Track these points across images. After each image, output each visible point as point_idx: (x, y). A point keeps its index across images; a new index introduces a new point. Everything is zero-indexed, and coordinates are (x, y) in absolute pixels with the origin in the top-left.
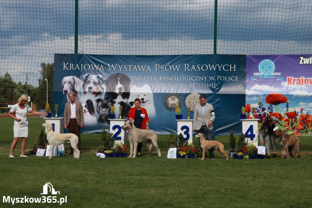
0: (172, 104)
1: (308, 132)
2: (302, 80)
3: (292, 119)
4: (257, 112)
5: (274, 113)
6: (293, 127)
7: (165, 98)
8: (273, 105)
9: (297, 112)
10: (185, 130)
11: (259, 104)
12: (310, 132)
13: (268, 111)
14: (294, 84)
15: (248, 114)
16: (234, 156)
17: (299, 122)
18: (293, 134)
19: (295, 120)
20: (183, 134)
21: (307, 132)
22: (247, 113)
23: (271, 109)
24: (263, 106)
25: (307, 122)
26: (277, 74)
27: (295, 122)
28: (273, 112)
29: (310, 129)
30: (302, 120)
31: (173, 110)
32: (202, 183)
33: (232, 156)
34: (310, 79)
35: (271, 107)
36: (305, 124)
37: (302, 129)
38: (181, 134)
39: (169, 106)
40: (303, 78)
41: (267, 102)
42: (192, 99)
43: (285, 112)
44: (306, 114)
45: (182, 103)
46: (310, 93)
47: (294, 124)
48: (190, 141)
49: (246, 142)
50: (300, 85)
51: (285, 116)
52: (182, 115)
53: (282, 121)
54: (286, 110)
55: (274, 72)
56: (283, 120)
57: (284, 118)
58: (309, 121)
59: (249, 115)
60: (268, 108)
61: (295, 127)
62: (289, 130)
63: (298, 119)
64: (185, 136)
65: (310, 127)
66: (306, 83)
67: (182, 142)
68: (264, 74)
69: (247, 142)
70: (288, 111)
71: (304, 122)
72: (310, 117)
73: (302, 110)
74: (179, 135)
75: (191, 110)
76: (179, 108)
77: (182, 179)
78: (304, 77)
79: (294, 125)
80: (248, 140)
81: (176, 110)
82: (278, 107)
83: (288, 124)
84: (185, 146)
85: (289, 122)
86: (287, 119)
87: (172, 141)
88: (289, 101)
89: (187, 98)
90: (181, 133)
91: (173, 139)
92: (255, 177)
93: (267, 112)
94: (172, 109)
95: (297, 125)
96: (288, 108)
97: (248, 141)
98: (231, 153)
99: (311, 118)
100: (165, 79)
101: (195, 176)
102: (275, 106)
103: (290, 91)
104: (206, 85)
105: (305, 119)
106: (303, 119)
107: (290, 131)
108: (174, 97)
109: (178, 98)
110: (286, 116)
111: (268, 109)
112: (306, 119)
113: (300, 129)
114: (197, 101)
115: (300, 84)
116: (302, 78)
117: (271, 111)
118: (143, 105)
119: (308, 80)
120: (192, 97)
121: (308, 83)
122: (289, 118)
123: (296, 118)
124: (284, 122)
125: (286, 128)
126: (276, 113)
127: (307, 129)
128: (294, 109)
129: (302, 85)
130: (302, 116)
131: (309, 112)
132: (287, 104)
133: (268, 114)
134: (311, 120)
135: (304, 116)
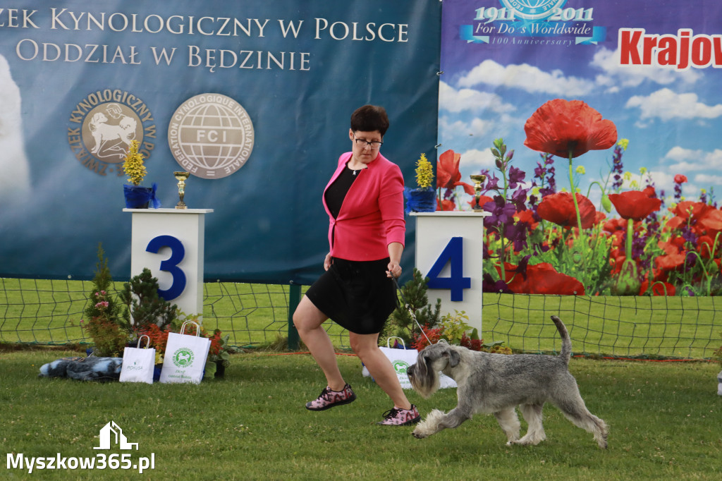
0: (110, 143)
1: (705, 279)
2: (685, 42)
3: (637, 220)
4: (489, 188)
5: (562, 195)
6: (642, 258)
7: (77, 115)
8: (555, 158)
9: (658, 190)
10: (167, 255)
11: (495, 153)
12: (710, 278)
13: (534, 184)
14: (647, 60)
15: (447, 194)
17: (667, 237)
18: (640, 290)
19: (649, 227)
20: (156, 273)
21: (699, 280)
22: (443, 191)
23: (550, 175)
25: (700, 235)
26: (577, 14)
27: (649, 234)
28: (558, 191)
29: (714, 265)
30: (682, 227)
31: (111, 171)
34: (717, 41)
35: (549, 166)
36: (695, 245)
37: (680, 268)
38: (146, 274)
39: (95, 150)
40: (687, 34)
41: (533, 144)
42: (198, 122)
43: (607, 192)
44: (697, 200)
45: (154, 138)
47: (647, 246)
49: (433, 310)
50: (675, 67)
51: (606, 208)
52: (153, 189)
53: (594, 232)
54: (612, 180)
56: (601, 225)
57: (603, 217)
58: (712, 233)
59: (452, 200)
60: (536, 170)
61: (649, 257)
62: (625, 273)
63: (663, 225)
64: (166, 281)
65: (712, 256)
66: (701, 59)
67: (149, 309)
68: (524, 16)
69: (437, 312)
70: (619, 184)
71: (690, 233)
72: (713, 212)
73: (680, 181)
74: (136, 278)
75: (195, 171)
76: (139, 156)
78: (691, 31)
79: (645, 250)
80: (439, 301)
81: (126, 166)
82: (578, 168)
83: (622, 245)
84: (164, 325)
85: (625, 236)
86: (614, 222)
87: (107, 304)
88: (622, 142)
89: (176, 117)
90: (145, 270)
93: (531, 186)
94: (105, 163)
95: (660, 249)
96: (620, 172)
97: (438, 307)
99: (718, 217)
100: (77, 21)
102: (566, 160)
104: (264, 57)
105: (694, 224)
106: (685, 223)
107: (628, 275)
108: (118, 109)
109: (138, 114)
110: (613, 208)
111: (533, 173)
112: (696, 221)
113: (672, 269)
114: (220, 132)
115: (672, 61)
116: (683, 34)
117: (546, 185)
119: (707, 42)
120: (201, 113)
121: (707, 59)
122: (624, 220)
123: (653, 220)
124: (603, 235)
125: (612, 260)
126: (569, 192)
127: (700, 265)
128: (648, 178)
129: (680, 67)
130: (681, 209)
131: (712, 192)
132: (616, 156)
133: (537, 198)
134: (719, 228)
135: (689, 208)
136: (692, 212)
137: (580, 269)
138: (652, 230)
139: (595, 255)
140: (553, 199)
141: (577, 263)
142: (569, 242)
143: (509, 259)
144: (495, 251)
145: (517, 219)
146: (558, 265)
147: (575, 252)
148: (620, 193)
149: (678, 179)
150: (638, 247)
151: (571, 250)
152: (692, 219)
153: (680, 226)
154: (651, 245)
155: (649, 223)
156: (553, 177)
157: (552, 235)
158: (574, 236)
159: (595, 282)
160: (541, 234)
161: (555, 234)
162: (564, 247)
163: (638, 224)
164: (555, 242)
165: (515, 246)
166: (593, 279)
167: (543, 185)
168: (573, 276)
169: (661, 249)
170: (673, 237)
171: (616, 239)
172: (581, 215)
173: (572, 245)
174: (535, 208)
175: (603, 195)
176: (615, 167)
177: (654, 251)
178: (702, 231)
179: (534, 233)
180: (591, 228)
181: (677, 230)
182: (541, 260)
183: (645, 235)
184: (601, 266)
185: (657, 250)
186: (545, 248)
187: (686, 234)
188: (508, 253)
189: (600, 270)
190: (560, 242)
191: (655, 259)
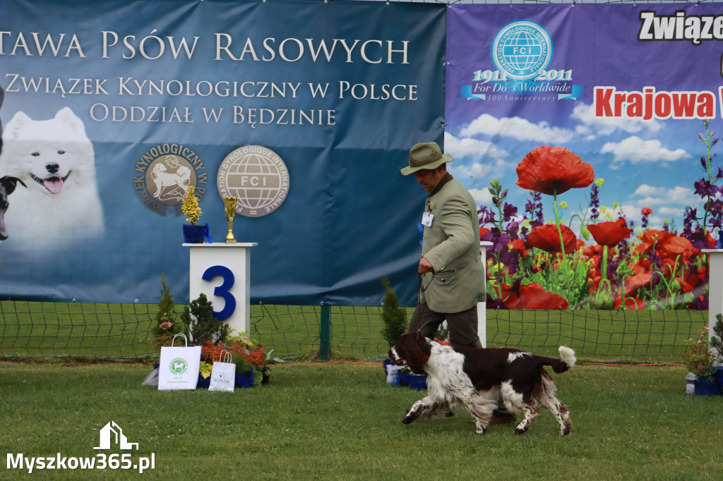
0: (169, 189)
1: (670, 295)
2: (649, 98)
3: (611, 246)
4: (487, 221)
5: (549, 226)
6: (615, 277)
7: (141, 166)
8: (543, 195)
9: (628, 221)
10: (219, 282)
11: (492, 191)
12: (673, 295)
13: (525, 218)
14: (618, 113)
16: (397, 378)
17: (636, 260)
18: (614, 305)
19: (621, 252)
20: (210, 297)
21: (664, 297)
23: (538, 210)
24: (510, 200)
25: (663, 257)
26: (558, 75)
27: (621, 258)
28: (545, 223)
29: (676, 283)
30: (648, 252)
31: (170, 211)
32: (277, 475)
33: (390, 379)
34: (675, 97)
35: (537, 202)
36: (659, 266)
37: (648, 286)
38: (203, 299)
39: (157, 195)
40: (651, 91)
41: (524, 184)
42: (242, 169)
43: (585, 223)
44: (661, 229)
45: (205, 183)
46: (673, 149)
47: (620, 267)
48: (238, 325)
50: (641, 119)
51: (585, 236)
52: (206, 227)
53: (575, 256)
54: (590, 213)
55: (547, 70)
56: (581, 251)
57: (582, 243)
58: (673, 256)
60: (527, 205)
61: (621, 276)
62: (601, 290)
63: (632, 249)
64: (218, 306)
65: (674, 275)
66: (663, 111)
67: (206, 327)
68: (514, 77)
70: (596, 216)
71: (655, 257)
72: (674, 239)
73: (646, 213)
74: (194, 302)
75: (240, 210)
76: (195, 200)
77: (201, 463)
78: (653, 88)
79: (617, 271)
81: (184, 207)
82: (562, 203)
83: (599, 267)
84: (217, 341)
85: (601, 259)
86: (592, 248)
87: (170, 324)
88: (598, 181)
89: (224, 165)
90: (201, 295)
91: (174, 316)
92: (474, 451)
93: (522, 219)
94: (165, 205)
95: (629, 270)
96: (597, 206)
98: (389, 366)
99: (678, 242)
100: (140, 88)
101: (254, 451)
102: (551, 197)
103: (603, 140)
104: (297, 114)
105: (658, 248)
106: (650, 248)
107: (604, 292)
108: (175, 160)
109: (192, 163)
110: (591, 236)
111: (524, 208)
112: (660, 246)
113: (641, 287)
114: (261, 177)
115: (639, 113)
116: (647, 91)
117: (536, 218)
118: (52, 190)
119: (667, 98)
120: (244, 162)
121: (667, 112)
122: (600, 246)
123: (624, 246)
124: (582, 259)
125: (590, 280)
126: (554, 223)
127: (664, 283)
128: (619, 211)
129: (645, 118)
130: (647, 236)
131: (673, 222)
132: (593, 193)
133: (527, 229)
134: (679, 252)
135: (654, 236)
136: (657, 238)
137: (564, 288)
138: (623, 254)
139: (576, 276)
140: (541, 230)
141: (562, 282)
142: (555, 265)
143: (505, 280)
144: (493, 274)
145: (511, 247)
146: (546, 284)
147: (560, 274)
148: (597, 223)
149: (645, 211)
150: (612, 269)
151: (556, 272)
152: (657, 245)
153: (647, 250)
154: (623, 267)
155: (621, 248)
156: (540, 211)
157: (541, 260)
158: (559, 260)
159: (577, 298)
160: (531, 259)
161: (543, 259)
162: (551, 269)
163: (612, 249)
164: (543, 266)
165: (510, 270)
166: (575, 296)
167: (532, 218)
168: (558, 293)
169: (631, 270)
170: (641, 259)
171: (593, 262)
172: (564, 243)
173: (557, 267)
174: (526, 237)
175: (582, 225)
176: (593, 202)
177: (625, 271)
178: (665, 254)
179: (525, 259)
180: (573, 253)
181: (644, 254)
182: (532, 280)
183: (618, 258)
184: (581, 285)
185: (627, 271)
186: (534, 271)
187: (652, 257)
188: (503, 275)
189: (581, 288)
190: (547, 265)
191: (626, 278)
